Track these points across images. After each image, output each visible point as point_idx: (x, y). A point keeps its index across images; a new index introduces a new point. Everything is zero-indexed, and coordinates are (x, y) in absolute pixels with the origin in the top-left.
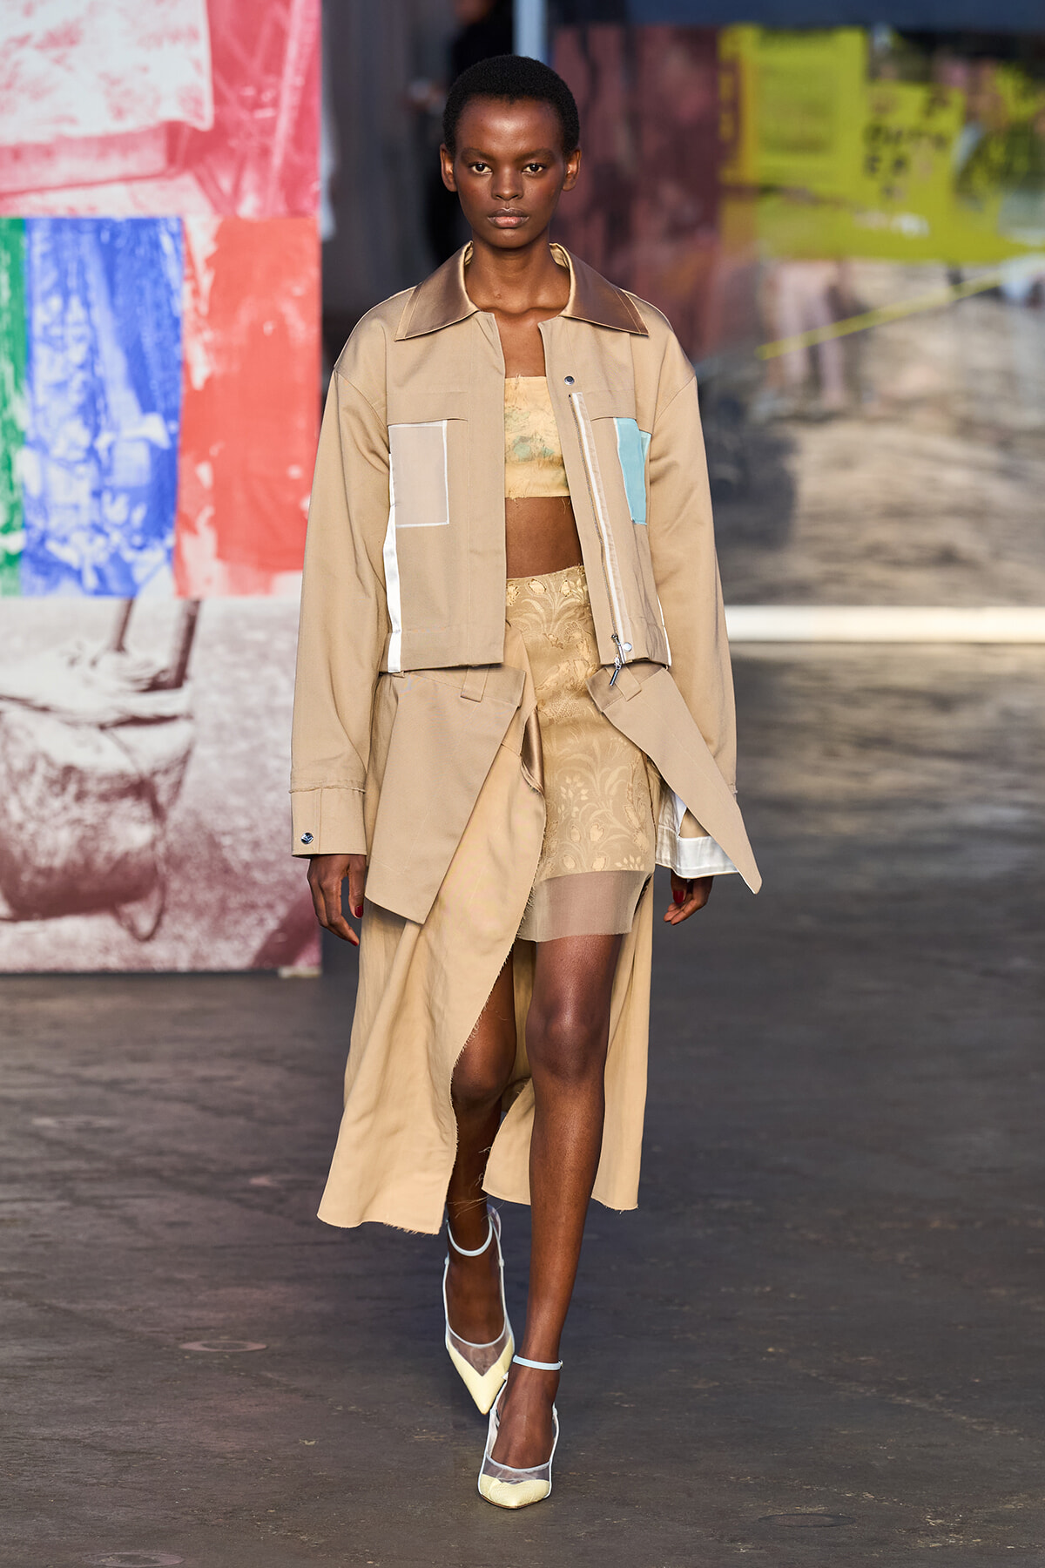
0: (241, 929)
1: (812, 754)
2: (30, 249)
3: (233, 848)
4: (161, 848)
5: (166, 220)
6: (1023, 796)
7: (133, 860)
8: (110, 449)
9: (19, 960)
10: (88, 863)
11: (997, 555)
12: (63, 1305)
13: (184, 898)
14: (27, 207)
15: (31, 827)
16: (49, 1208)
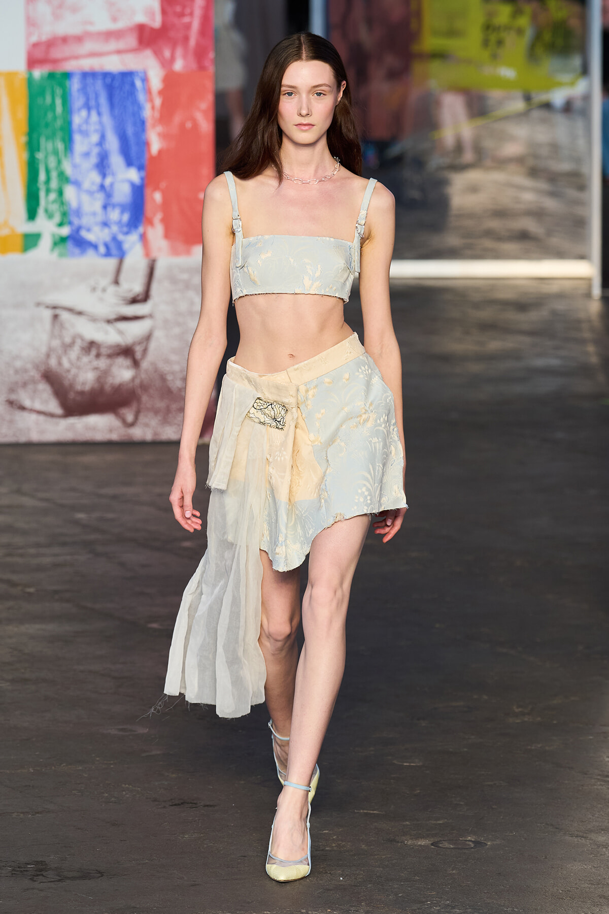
0: (177, 421)
2: (71, 87)
3: (173, 381)
4: (137, 381)
5: (137, 72)
7: (124, 387)
8: (112, 185)
9: (68, 436)
10: (102, 389)
13: (149, 405)
14: (71, 66)
15: (74, 371)
16: (84, 557)
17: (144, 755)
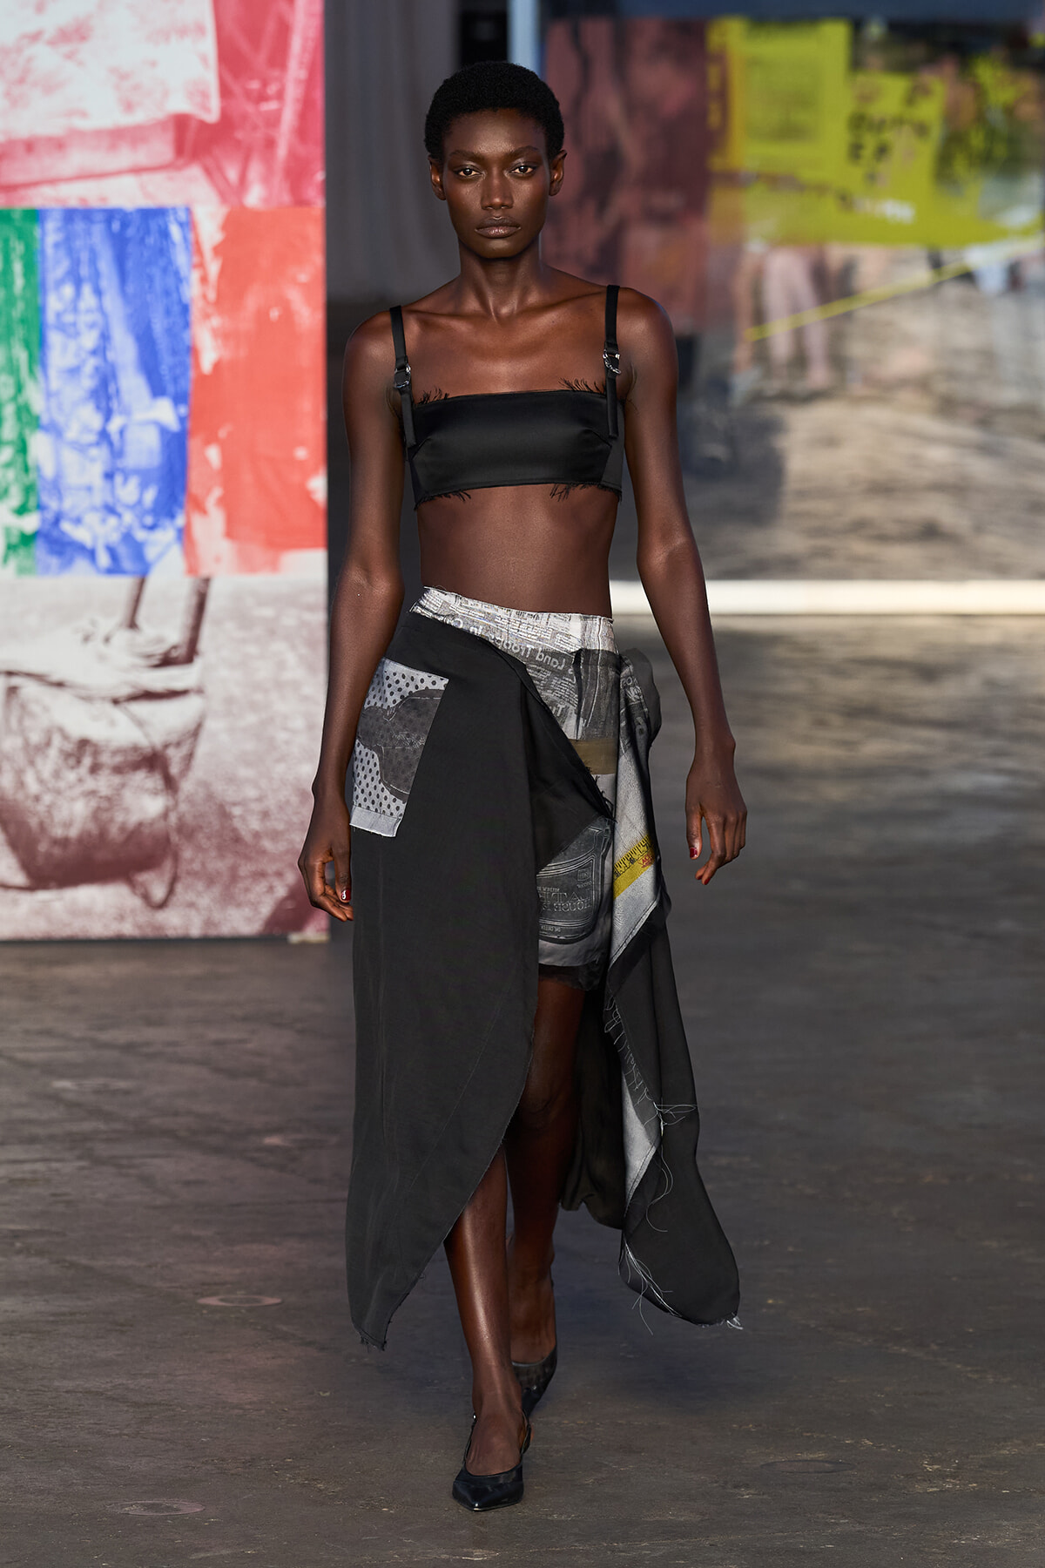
0: (252, 897)
1: (802, 723)
2: (43, 240)
3: (243, 818)
4: (173, 818)
5: (174, 210)
6: (1008, 763)
7: (146, 831)
8: (122, 432)
9: (36, 927)
10: (103, 833)
11: (979, 529)
12: (84, 1261)
13: (196, 866)
14: (40, 198)
15: (47, 799)
16: (69, 1167)
17: (195, 1556)
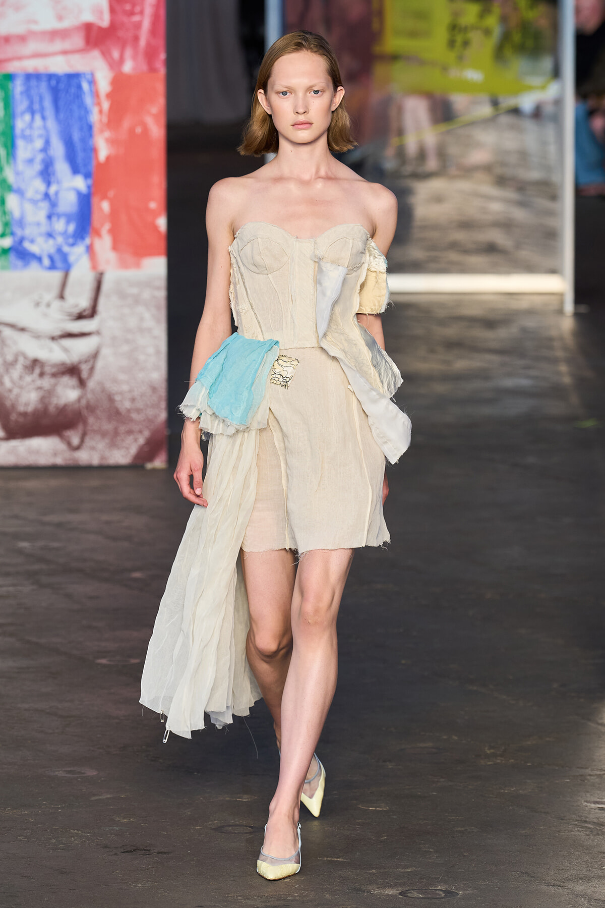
0: (126, 444)
1: (422, 351)
2: (13, 88)
3: (121, 401)
4: (84, 402)
5: (84, 74)
6: (533, 373)
7: (69, 408)
8: (57, 193)
9: (10, 460)
10: (45, 410)
11: (518, 246)
12: (34, 640)
13: (96, 428)
14: (13, 67)
15: (16, 391)
16: (27, 588)
17: (93, 798)
